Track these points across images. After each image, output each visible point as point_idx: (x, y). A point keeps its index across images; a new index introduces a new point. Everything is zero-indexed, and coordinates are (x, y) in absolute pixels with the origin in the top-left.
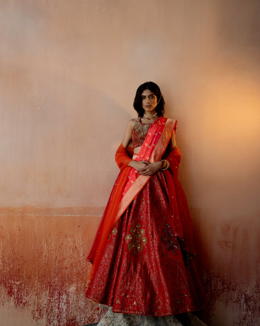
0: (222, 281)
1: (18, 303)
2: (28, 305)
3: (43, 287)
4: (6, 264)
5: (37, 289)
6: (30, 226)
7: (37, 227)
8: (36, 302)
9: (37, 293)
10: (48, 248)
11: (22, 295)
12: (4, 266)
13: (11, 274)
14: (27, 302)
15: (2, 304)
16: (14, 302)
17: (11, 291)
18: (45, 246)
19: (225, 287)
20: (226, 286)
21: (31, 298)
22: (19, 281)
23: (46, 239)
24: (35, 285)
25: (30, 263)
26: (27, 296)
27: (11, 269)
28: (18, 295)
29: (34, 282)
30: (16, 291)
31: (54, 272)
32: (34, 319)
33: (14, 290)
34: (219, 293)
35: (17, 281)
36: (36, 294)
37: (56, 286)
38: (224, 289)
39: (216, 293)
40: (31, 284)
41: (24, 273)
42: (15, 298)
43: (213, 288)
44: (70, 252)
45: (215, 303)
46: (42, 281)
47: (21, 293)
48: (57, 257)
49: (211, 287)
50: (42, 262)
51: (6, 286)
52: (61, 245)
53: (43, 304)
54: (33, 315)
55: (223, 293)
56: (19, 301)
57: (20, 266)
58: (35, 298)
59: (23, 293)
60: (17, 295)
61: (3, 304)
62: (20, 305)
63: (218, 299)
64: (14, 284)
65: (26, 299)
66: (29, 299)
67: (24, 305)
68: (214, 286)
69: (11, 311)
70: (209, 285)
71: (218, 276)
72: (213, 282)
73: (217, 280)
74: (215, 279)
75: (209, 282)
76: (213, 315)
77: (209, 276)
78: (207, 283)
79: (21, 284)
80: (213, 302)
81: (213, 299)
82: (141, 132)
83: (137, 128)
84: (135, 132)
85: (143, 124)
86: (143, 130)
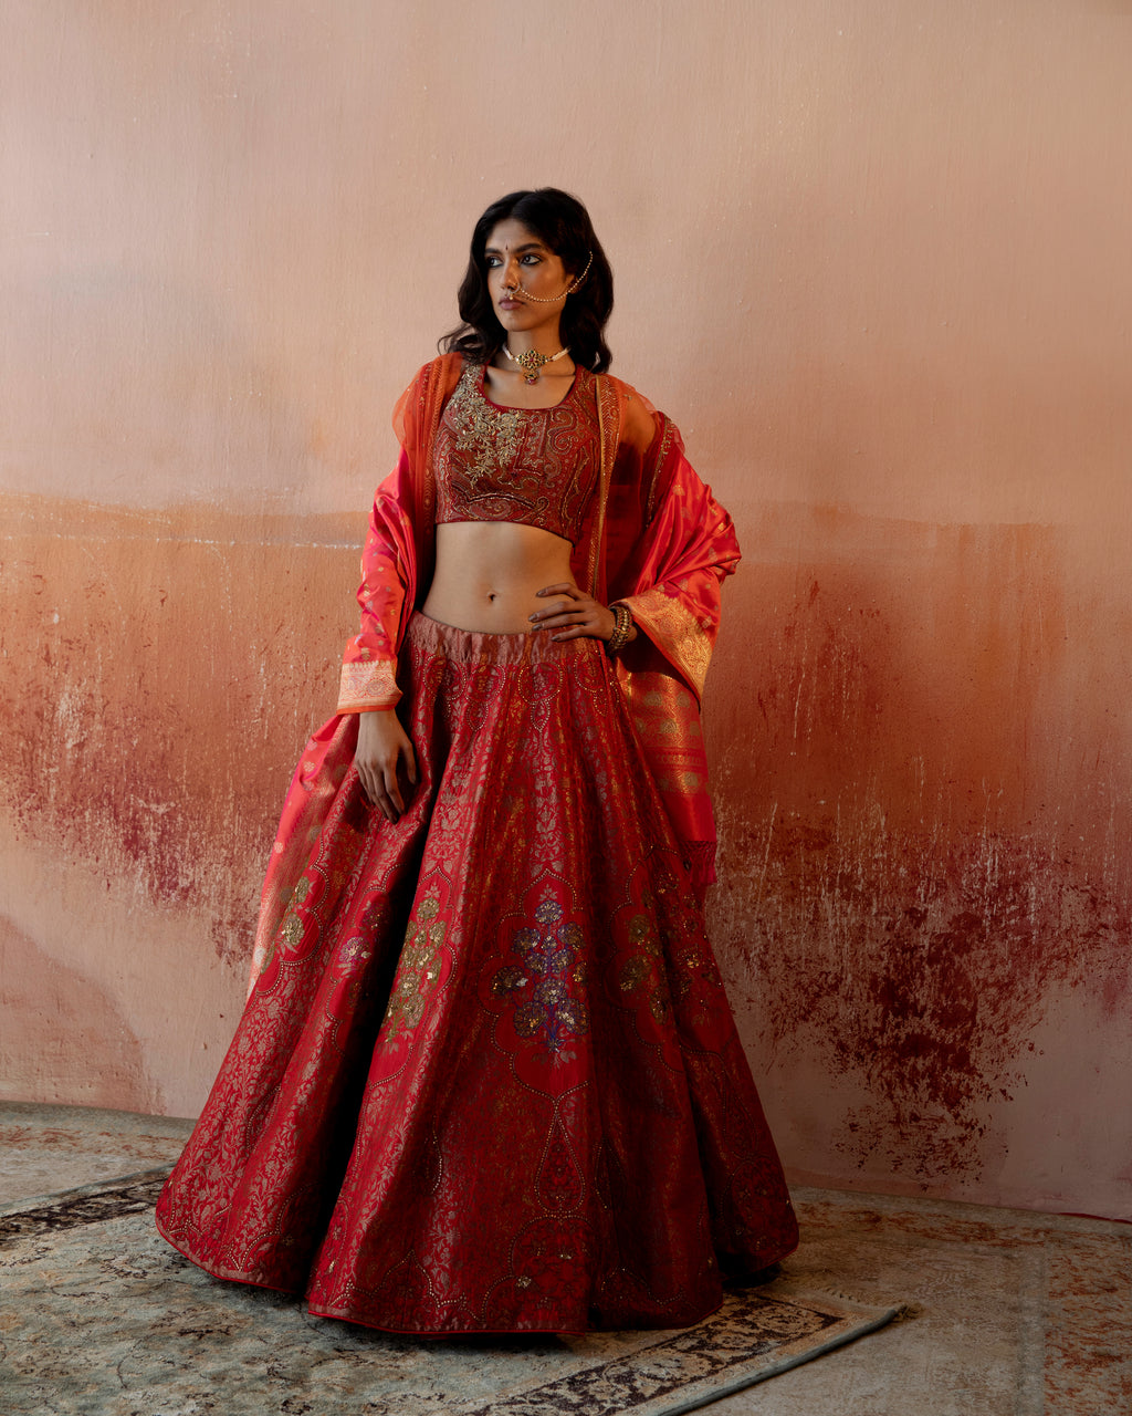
0: (1087, 891)
1: (161, 886)
2: (199, 899)
3: (255, 836)
4: (115, 732)
5: (233, 842)
6: (203, 586)
7: (228, 593)
8: (228, 889)
9: (230, 856)
10: (273, 678)
11: (177, 856)
12: (110, 739)
13: (135, 772)
14: (197, 885)
15: (104, 883)
16: (147, 881)
17: (135, 839)
18: (262, 670)
19: (1103, 920)
20: (1109, 917)
21: (207, 874)
22: (165, 801)
23: (265, 640)
24: (225, 823)
25: (205, 734)
26: (193, 862)
27: (134, 752)
28: (163, 858)
29: (218, 812)
30: (155, 840)
32: (220, 956)
33: (147, 834)
34: (1068, 944)
35: (158, 801)
36: (226, 858)
38: (1100, 932)
39: (1050, 944)
41: (182, 772)
42: (150, 866)
43: (1032, 918)
45: (1042, 991)
46: (250, 812)
47: (171, 850)
48: (306, 718)
49: (1023, 913)
50: (249, 735)
51: (116, 816)
52: (324, 670)
53: (252, 904)
54: (218, 938)
55: (1090, 948)
56: (165, 880)
57: (166, 743)
58: (225, 875)
59: (179, 848)
60: (159, 856)
61: (109, 885)
62: (169, 895)
63: (1063, 975)
64: (147, 811)
65: (191, 874)
66: (202, 876)
67: (185, 898)
68: (1044, 909)
69: (137, 915)
70: (1013, 902)
71: (1066, 861)
72: (1034, 889)
73: (1058, 880)
74: (1049, 877)
75: (1011, 885)
76: (1031, 1049)
77: (1011, 858)
78: (1001, 888)
79: (170, 815)
80: (1032, 983)
81: (1034, 971)
82: (483, 451)
83: (466, 427)
84: (453, 449)
85: (495, 406)
86: (493, 443)
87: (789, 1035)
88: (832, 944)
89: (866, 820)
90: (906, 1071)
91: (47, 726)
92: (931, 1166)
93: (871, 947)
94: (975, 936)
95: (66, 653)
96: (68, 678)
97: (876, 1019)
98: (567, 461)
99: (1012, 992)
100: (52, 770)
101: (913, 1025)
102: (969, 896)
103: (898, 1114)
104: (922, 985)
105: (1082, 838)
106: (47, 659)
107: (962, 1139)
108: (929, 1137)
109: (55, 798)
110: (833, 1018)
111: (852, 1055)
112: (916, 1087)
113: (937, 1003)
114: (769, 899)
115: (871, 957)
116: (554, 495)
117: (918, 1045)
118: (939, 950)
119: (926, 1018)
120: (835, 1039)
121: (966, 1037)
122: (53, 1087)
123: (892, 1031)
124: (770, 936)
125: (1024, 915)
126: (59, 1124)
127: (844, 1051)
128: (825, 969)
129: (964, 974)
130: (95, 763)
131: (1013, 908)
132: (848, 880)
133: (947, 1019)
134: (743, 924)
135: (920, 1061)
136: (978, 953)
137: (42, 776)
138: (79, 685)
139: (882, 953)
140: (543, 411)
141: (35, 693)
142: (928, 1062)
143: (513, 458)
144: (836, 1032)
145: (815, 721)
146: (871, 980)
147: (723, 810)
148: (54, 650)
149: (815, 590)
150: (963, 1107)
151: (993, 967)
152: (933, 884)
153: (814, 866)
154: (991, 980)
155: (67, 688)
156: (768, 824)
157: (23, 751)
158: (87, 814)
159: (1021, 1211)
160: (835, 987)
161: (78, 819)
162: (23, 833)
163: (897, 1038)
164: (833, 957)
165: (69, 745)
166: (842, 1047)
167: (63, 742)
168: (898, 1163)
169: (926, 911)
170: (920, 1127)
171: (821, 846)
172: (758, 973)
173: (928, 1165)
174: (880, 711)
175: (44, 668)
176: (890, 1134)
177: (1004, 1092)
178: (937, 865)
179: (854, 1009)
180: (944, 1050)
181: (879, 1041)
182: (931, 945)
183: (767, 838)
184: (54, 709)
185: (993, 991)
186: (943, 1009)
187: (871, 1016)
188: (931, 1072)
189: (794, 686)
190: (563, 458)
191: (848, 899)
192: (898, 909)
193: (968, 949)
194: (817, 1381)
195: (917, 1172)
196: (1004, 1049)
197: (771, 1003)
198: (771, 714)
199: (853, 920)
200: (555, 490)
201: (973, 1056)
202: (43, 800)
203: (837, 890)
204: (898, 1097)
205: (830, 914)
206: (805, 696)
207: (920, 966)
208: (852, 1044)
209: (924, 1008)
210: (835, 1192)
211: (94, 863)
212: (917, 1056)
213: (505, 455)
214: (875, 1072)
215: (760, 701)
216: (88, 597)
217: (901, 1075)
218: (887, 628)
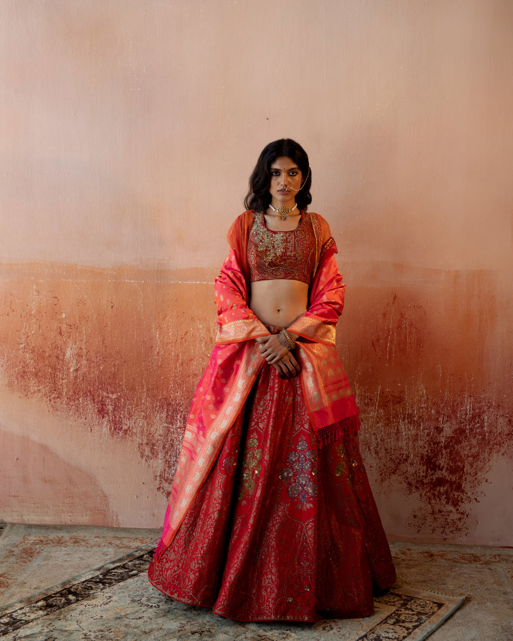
0: (507, 417)
1: (115, 429)
2: (132, 434)
3: (156, 406)
4: (92, 364)
5: (147, 409)
6: (130, 300)
7: (141, 303)
8: (145, 429)
9: (145, 415)
10: (163, 339)
11: (122, 416)
12: (90, 367)
13: (102, 380)
14: (131, 428)
15: (89, 429)
16: (109, 427)
17: (103, 409)
18: (157, 336)
21: (136, 423)
22: (115, 393)
23: (159, 323)
24: (143, 401)
25: (133, 364)
26: (129, 418)
27: (101, 372)
28: (115, 417)
29: (140, 397)
30: (112, 409)
31: (174, 381)
32: (142, 458)
33: (108, 407)
34: (500, 439)
35: (112, 393)
36: (144, 416)
37: (178, 405)
39: (493, 439)
40: (135, 399)
41: (123, 380)
42: (110, 421)
43: (486, 429)
44: (202, 348)
45: (490, 458)
46: (154, 396)
47: (119, 414)
48: (178, 356)
49: (482, 427)
50: (152, 364)
51: (94, 400)
52: (185, 335)
53: (156, 435)
54: (141, 450)
55: (509, 439)
56: (116, 426)
57: (115, 368)
58: (143, 423)
59: (122, 413)
60: (113, 416)
61: (91, 430)
62: (119, 433)
63: (499, 451)
64: (108, 397)
66: (133, 424)
67: (126, 434)
68: (490, 425)
69: (104, 442)
70: (478, 422)
71: (499, 406)
72: (486, 417)
73: (496, 413)
74: (492, 412)
75: (477, 416)
76: (486, 481)
77: (477, 405)
78: (473, 417)
79: (118, 399)
80: (486, 455)
81: (487, 450)
82: (270, 251)
83: (261, 241)
84: (257, 251)
85: (272, 231)
86: (273, 247)
87: (387, 480)
88: (404, 443)
89: (418, 392)
90: (436, 493)
91: (61, 362)
92: (447, 531)
93: (421, 443)
94: (463, 437)
95: (69, 330)
96: (70, 341)
97: (423, 472)
98: (305, 252)
99: (478, 459)
100: (64, 381)
101: (439, 474)
102: (461, 421)
103: (433, 510)
104: (442, 458)
105: (505, 396)
106: (60, 333)
107: (460, 519)
108: (446, 519)
109: (66, 393)
110: (406, 473)
111: (414, 487)
112: (440, 499)
113: (448, 464)
114: (378, 425)
115: (421, 447)
116: (301, 266)
117: (441, 482)
118: (449, 443)
119: (444, 471)
120: (406, 481)
121: (460, 478)
122: (69, 517)
123: (430, 476)
124: (379, 440)
125: (482, 428)
126: (75, 534)
127: (410, 486)
128: (402, 453)
129: (459, 453)
130: (83, 377)
131: (478, 425)
132: (411, 416)
133: (452, 471)
134: (368, 435)
135: (442, 488)
136: (464, 444)
137: (59, 384)
138: (75, 344)
139: (425, 445)
140: (292, 231)
141: (55, 348)
142: (445, 489)
143: (283, 252)
144: (407, 478)
145: (396, 351)
146: (421, 456)
147: (358, 389)
148: (63, 329)
149: (395, 297)
150: (460, 506)
151: (470, 449)
152: (446, 417)
153: (397, 411)
154: (470, 455)
155: (70, 345)
156: (377, 394)
157: (51, 373)
158: (80, 399)
159: (485, 547)
160: (406, 460)
161: (76, 402)
162: (52, 409)
163: (432, 479)
164: (405, 448)
165: (71, 370)
166: (410, 484)
167: (69, 369)
168: (434, 530)
169: (443, 427)
170: (442, 515)
171: (399, 402)
172: (374, 455)
173: (446, 530)
174: (423, 347)
175: (59, 337)
176: (430, 519)
177: (476, 499)
178: (447, 408)
179: (414, 468)
180: (452, 483)
181: (425, 481)
182: (445, 441)
183: (377, 400)
184: (64, 355)
185: (471, 459)
186: (451, 467)
187: (421, 471)
188: (446, 493)
189: (387, 337)
190: (303, 251)
191: (411, 424)
192: (432, 427)
193: (460, 442)
194: (450, 634)
195: (442, 533)
196: (476, 482)
197: (380, 468)
198: (377, 349)
199: (413, 432)
200: (301, 264)
201: (463, 485)
202: (60, 394)
203: (406, 420)
204: (433, 503)
205: (403, 430)
206: (391, 341)
207: (441, 450)
208: (414, 483)
209: (443, 467)
210: (410, 544)
211: (84, 420)
212: (440, 487)
213: (279, 252)
214: (423, 494)
215: (373, 344)
216: (78, 306)
217: (434, 495)
218: (425, 313)
